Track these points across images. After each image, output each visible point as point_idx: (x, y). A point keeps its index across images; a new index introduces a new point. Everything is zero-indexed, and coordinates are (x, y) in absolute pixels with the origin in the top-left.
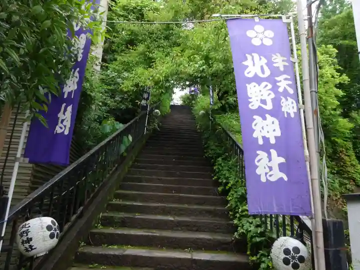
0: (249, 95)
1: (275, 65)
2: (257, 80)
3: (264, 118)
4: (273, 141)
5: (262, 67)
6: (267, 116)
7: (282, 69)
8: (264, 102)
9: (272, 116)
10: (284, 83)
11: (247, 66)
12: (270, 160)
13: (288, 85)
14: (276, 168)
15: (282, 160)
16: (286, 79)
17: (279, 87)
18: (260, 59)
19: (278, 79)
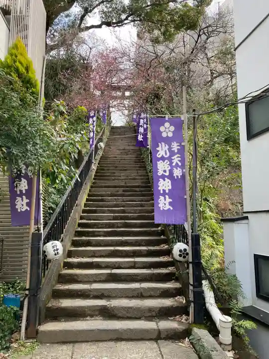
0: (158, 167)
1: (173, 149)
2: (163, 159)
3: (164, 180)
4: (167, 192)
5: (166, 151)
6: (166, 179)
7: (176, 151)
8: (165, 171)
9: (168, 178)
10: (176, 160)
11: (158, 151)
12: (165, 200)
13: (179, 160)
14: (167, 204)
15: (171, 200)
16: (178, 157)
17: (173, 163)
18: (165, 146)
19: (173, 158)
